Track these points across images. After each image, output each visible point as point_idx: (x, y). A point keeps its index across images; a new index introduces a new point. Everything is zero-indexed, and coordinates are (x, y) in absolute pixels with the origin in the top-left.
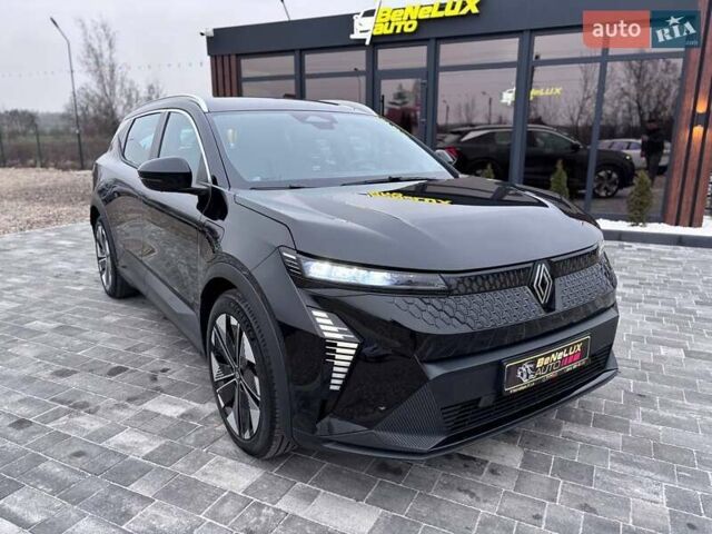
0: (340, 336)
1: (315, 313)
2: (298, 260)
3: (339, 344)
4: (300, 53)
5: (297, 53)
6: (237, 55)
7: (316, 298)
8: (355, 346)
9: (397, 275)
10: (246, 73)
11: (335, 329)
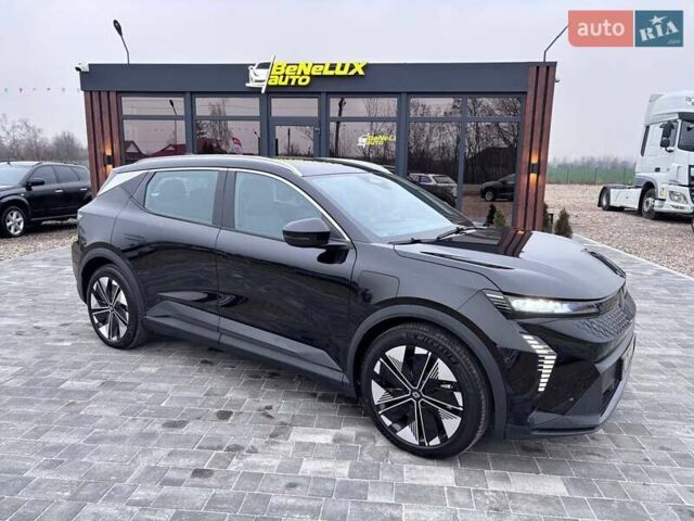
0: (545, 352)
1: (526, 337)
2: (505, 299)
3: (547, 357)
4: (191, 96)
5: (188, 95)
6: (117, 92)
7: (524, 326)
8: (554, 357)
9: (574, 304)
10: (126, 111)
11: (541, 347)
